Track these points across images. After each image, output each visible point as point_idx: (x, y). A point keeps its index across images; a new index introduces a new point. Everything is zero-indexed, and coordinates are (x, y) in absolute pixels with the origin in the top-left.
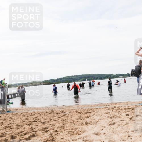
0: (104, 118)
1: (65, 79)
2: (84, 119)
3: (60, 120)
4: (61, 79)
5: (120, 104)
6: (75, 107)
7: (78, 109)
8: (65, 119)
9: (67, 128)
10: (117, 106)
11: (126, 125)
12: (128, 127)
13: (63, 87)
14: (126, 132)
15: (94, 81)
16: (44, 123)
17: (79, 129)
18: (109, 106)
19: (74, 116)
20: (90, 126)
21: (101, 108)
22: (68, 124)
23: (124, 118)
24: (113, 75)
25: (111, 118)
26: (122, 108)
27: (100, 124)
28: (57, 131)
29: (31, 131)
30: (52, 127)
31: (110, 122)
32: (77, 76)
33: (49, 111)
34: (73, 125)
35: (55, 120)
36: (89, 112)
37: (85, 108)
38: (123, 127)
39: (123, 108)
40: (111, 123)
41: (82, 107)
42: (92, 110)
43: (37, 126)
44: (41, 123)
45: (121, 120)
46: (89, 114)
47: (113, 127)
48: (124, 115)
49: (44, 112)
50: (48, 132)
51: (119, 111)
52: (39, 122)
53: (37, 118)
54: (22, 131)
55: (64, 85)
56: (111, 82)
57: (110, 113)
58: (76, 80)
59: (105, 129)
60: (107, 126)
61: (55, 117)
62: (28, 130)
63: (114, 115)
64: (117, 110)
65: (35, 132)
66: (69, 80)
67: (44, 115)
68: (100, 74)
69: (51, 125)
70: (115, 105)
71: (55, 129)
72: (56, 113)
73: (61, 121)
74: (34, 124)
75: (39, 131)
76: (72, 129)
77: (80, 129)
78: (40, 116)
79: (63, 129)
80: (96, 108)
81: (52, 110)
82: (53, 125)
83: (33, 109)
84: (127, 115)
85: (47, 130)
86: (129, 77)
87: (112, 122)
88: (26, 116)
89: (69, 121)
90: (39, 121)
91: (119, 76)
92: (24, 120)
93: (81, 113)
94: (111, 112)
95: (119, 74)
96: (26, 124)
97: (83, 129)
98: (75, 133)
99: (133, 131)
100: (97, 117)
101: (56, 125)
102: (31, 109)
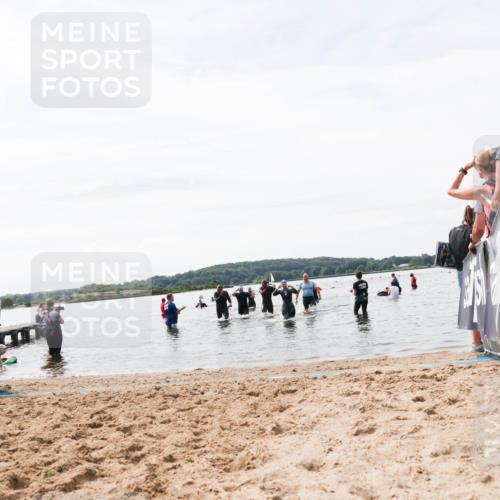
0: (339, 410)
1: (204, 275)
2: (268, 416)
3: (185, 420)
4: (190, 275)
5: (395, 363)
6: (240, 374)
7: (249, 381)
8: (203, 417)
9: (207, 448)
10: (385, 369)
11: (412, 433)
12: (421, 441)
14: (411, 457)
16: (127, 430)
17: (251, 450)
18: (356, 368)
19: (233, 405)
20: (287, 440)
21: (331, 375)
22: (213, 431)
23: (406, 411)
24: (372, 259)
25: (363, 410)
26: (400, 375)
28: (174, 456)
30: (154, 446)
31: (357, 425)
32: (246, 264)
33: (148, 387)
34: (229, 438)
35: (165, 419)
36: (288, 392)
37: (271, 378)
38: (403, 442)
39: (405, 374)
40: (361, 427)
41: (264, 372)
42: (296, 382)
43: (103, 442)
44: (118, 429)
45: (398, 419)
46: (288, 396)
47: (370, 441)
48: (406, 398)
49: (129, 392)
50: (143, 460)
51: (392, 385)
52: (110, 426)
53: (102, 415)
54: (50, 459)
56: (362, 286)
57: (357, 393)
58: (245, 277)
59: (339, 448)
60: (346, 440)
61: (167, 411)
62: (71, 456)
63: (373, 400)
64: (384, 382)
65: (97, 461)
66: (218, 278)
67: (127, 403)
68: (328, 259)
69: (151, 436)
70: (379, 364)
71: (167, 452)
72: (172, 396)
73: (187, 423)
74: (91, 434)
75: (107, 460)
76: (226, 451)
77: (253, 451)
78: (114, 406)
79: (193, 451)
80: (312, 375)
81: (158, 385)
82: (160, 437)
83: (91, 381)
84: (419, 399)
85: (139, 453)
86: (429, 267)
87: (365, 423)
88: (65, 408)
89: (217, 423)
90: (111, 423)
91: (394, 266)
92: (59, 422)
93: (258, 395)
94: (363, 390)
95: (394, 257)
96: (64, 436)
97: (263, 451)
98: (236, 463)
99: (436, 455)
100: (314, 409)
101: (172, 436)
102: (83, 382)
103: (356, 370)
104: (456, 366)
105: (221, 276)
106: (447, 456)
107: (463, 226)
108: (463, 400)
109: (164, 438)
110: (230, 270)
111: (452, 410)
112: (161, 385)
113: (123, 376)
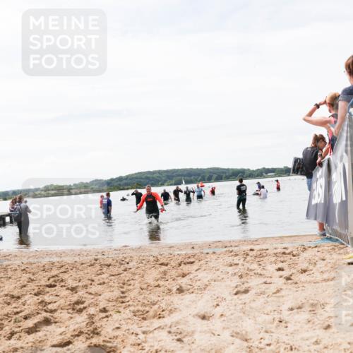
0: (224, 276)
1: (130, 179)
2: (174, 280)
3: (115, 282)
4: (120, 179)
5: (264, 243)
6: (154, 249)
7: (161, 255)
8: (128, 281)
9: (130, 303)
10: (256, 248)
11: (275, 293)
12: (281, 299)
13: (123, 199)
14: (275, 311)
15: (203, 186)
16: (73, 289)
17: (161, 305)
18: (236, 246)
19: (149, 272)
20: (187, 297)
21: (218, 251)
22: (135, 291)
23: (271, 277)
24: (249, 169)
25: (241, 277)
26: (267, 251)
27: (214, 293)
28: (107, 308)
29: (42, 310)
30: (92, 301)
31: (236, 287)
32: (159, 172)
33: (90, 259)
34: (146, 296)
35: (101, 281)
36: (188, 263)
37: (176, 253)
38: (269, 299)
39: (271, 251)
40: (239, 289)
41: (172, 249)
42: (194, 256)
43: (57, 298)
44: (68, 289)
45: (265, 283)
46: (188, 266)
47: (245, 299)
48: (271, 268)
49: (76, 262)
50: (84, 311)
51: (262, 259)
53: (56, 278)
54: (18, 310)
55: (128, 195)
56: (243, 188)
57: (237, 264)
58: (159, 181)
59: (223, 304)
60: (229, 298)
61: (103, 276)
62: (33, 308)
63: (248, 269)
64: (256, 257)
65: (52, 311)
66: (140, 182)
67: (74, 270)
68: (218, 169)
69: (90, 294)
70: (252, 244)
71: (102, 305)
72: (106, 265)
73: (116, 285)
74: (48, 292)
75: (59, 311)
76: (144, 305)
77: (163, 305)
78: (65, 272)
79: (121, 304)
80: (205, 251)
81: (96, 257)
82: (97, 294)
83: (49, 254)
84: (280, 269)
85: (82, 306)
86: (289, 175)
87: (242, 286)
88: (30, 273)
89: (137, 285)
90: (63, 284)
92: (25, 283)
93: (167, 265)
94: (241, 262)
95: (264, 168)
96: (28, 293)
97: (170, 305)
98: (151, 313)
99: (292, 309)
100: (206, 275)
101: (105, 294)
102: (43, 254)
103: (236, 248)
104: (306, 246)
105: (142, 180)
106: (299, 310)
107: (312, 148)
108: (311, 270)
109: (100, 295)
110: (149, 176)
111: (304, 277)
112: (98, 257)
113: (72, 250)
